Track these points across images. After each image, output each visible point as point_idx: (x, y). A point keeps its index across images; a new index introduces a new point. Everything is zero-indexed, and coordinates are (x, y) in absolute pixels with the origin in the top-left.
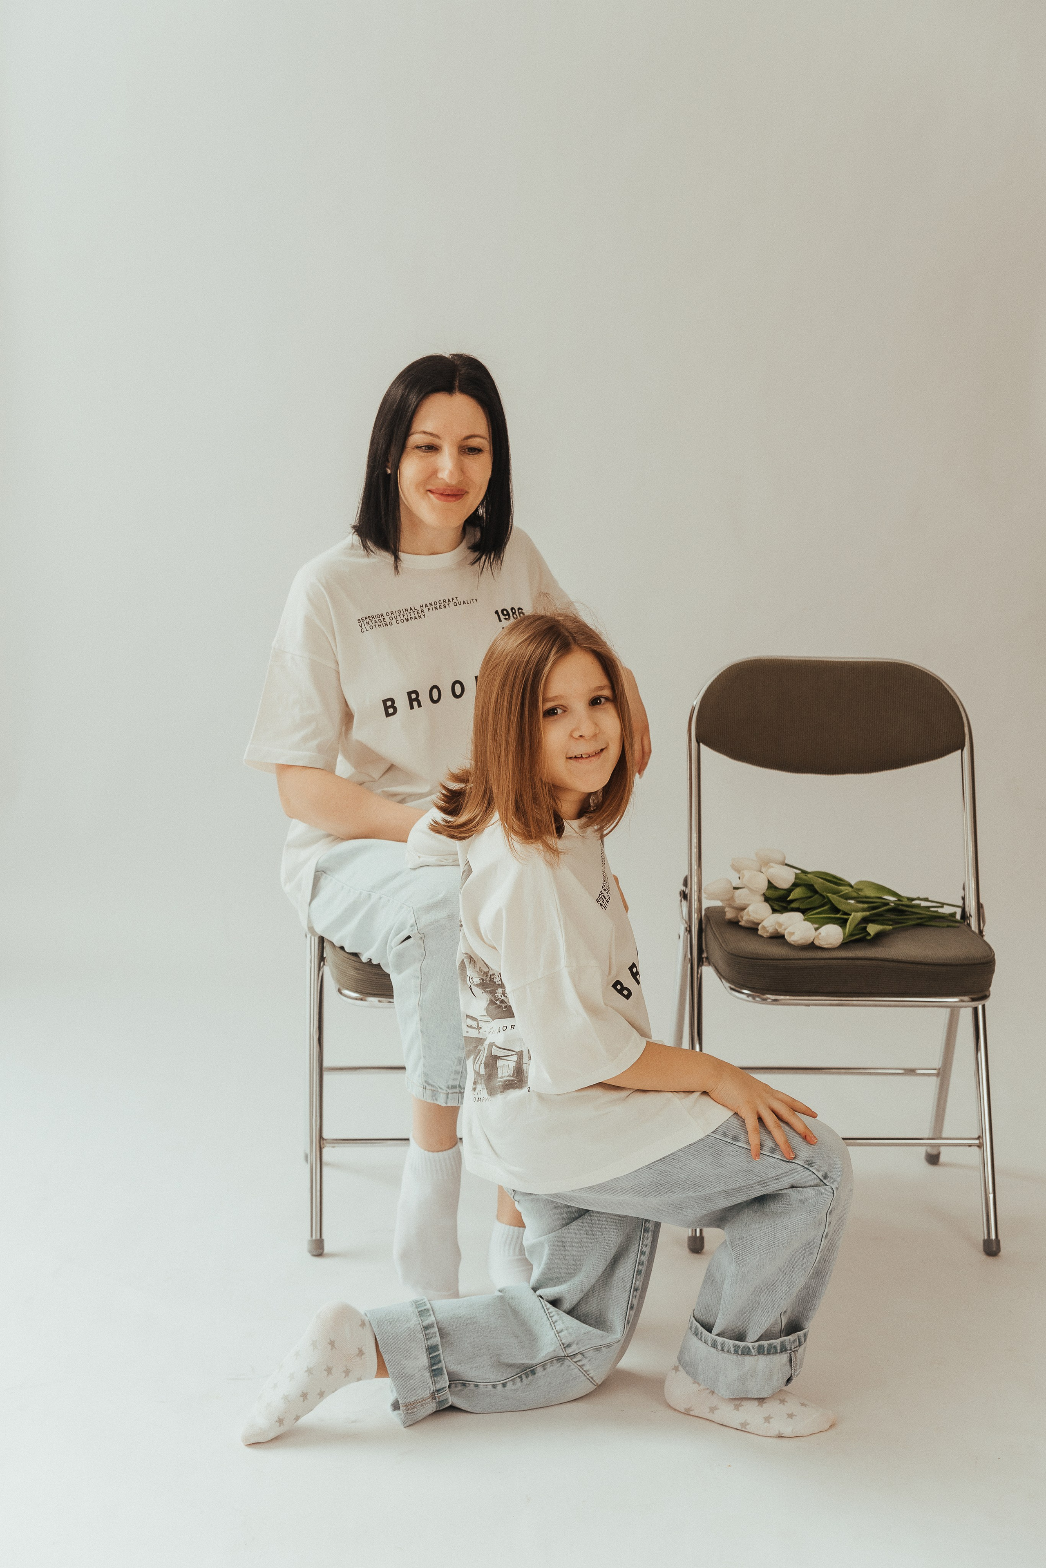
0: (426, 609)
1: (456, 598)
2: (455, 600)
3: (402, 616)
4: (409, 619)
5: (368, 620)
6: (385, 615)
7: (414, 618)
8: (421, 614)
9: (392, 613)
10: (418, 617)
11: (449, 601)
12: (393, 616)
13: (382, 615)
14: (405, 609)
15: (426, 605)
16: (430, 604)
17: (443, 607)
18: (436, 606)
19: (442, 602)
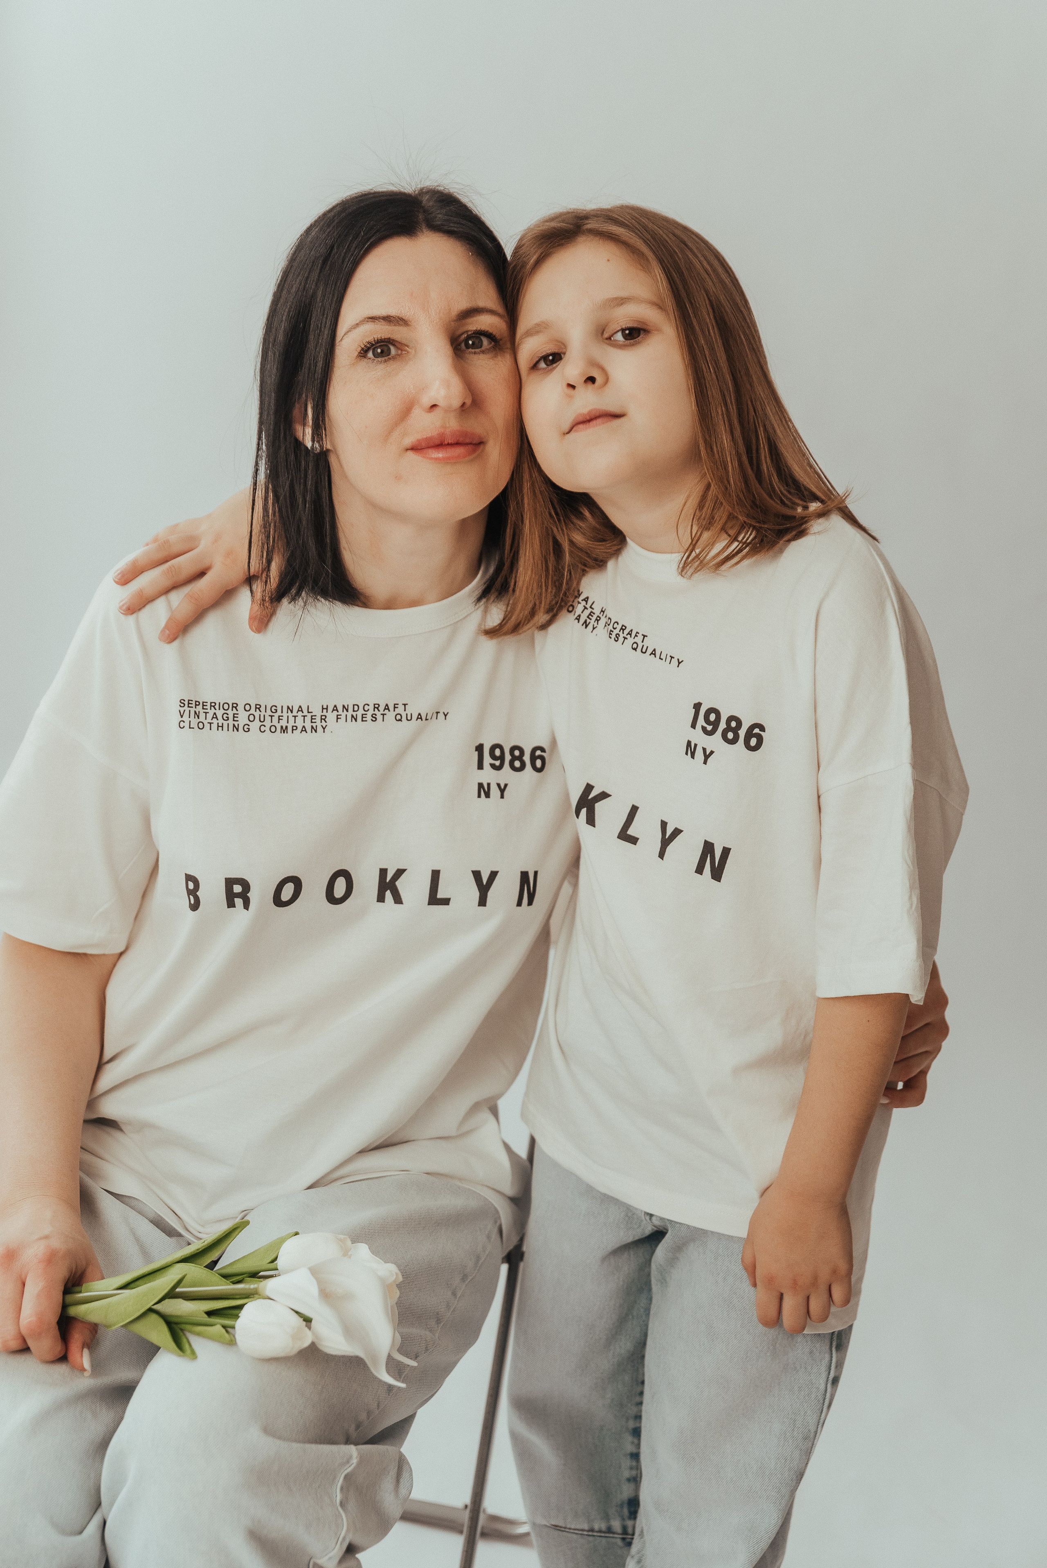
0: (331, 716)
1: (405, 705)
2: (400, 709)
3: (275, 719)
4: (290, 729)
5: (199, 708)
6: (241, 708)
7: (300, 729)
8: (318, 723)
9: (258, 707)
10: (309, 729)
11: (387, 708)
12: (257, 714)
13: (235, 706)
14: (288, 708)
15: (335, 708)
16: (344, 706)
17: (369, 717)
18: (354, 714)
19: (371, 707)
